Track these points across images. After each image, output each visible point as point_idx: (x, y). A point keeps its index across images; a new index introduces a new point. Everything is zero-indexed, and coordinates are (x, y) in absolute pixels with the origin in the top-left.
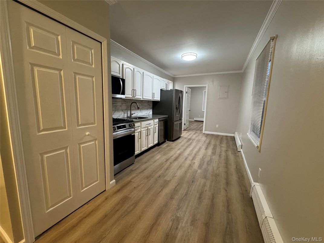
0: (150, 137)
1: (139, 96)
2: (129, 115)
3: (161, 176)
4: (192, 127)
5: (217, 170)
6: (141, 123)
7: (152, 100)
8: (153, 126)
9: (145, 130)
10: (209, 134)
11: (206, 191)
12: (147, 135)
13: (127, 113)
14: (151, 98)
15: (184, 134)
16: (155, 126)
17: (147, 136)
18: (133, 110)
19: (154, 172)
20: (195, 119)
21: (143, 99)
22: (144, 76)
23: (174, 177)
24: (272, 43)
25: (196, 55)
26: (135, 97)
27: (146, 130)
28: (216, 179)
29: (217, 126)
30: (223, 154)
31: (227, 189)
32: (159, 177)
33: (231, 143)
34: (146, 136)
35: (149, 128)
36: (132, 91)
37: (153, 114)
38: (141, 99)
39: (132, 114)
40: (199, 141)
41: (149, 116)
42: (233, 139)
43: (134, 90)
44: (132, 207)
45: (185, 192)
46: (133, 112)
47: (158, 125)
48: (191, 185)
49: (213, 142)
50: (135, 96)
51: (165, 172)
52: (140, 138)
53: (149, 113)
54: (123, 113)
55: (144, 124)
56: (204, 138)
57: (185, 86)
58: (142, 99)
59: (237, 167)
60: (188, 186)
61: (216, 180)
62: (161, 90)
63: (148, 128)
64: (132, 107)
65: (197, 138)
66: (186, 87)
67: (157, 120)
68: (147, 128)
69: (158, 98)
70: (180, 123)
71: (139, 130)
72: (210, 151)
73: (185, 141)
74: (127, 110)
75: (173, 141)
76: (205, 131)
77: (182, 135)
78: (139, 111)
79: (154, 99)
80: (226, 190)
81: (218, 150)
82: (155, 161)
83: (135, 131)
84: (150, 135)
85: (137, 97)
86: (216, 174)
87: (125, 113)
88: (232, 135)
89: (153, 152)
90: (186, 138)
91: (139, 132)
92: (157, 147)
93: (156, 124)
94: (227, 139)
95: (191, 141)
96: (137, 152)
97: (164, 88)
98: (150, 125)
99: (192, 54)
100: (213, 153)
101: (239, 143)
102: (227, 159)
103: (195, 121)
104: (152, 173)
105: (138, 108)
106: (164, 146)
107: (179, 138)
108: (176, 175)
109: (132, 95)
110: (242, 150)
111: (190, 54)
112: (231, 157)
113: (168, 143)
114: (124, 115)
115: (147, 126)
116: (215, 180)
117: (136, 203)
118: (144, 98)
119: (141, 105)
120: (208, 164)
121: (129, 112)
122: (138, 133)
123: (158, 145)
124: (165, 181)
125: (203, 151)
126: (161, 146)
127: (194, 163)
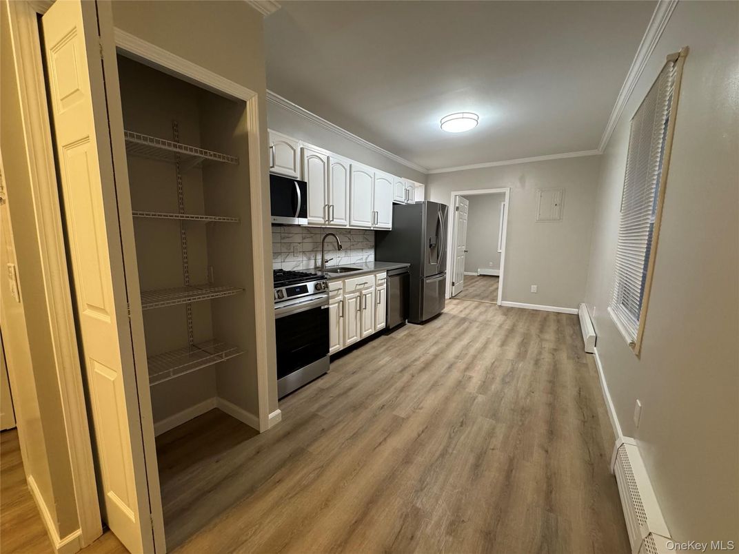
0: (368, 313)
1: (340, 220)
2: (319, 263)
3: (385, 407)
4: (471, 290)
5: (526, 398)
6: (344, 283)
7: (372, 229)
8: (373, 289)
9: (353, 298)
10: (512, 308)
11: (493, 449)
12: (358, 309)
13: (315, 260)
14: (369, 224)
15: (450, 308)
16: (378, 288)
17: (360, 310)
18: (329, 251)
19: (370, 395)
20: (481, 271)
21: (350, 226)
22: (353, 173)
23: (417, 411)
24: (673, 72)
25: (476, 117)
26: (332, 222)
27: (356, 298)
28: (521, 420)
29: (534, 288)
30: (546, 358)
31: (550, 449)
32: (382, 408)
33: (568, 331)
34: (357, 311)
35: (364, 292)
36: (324, 208)
37: (376, 260)
38: (345, 226)
39: (327, 262)
40: (486, 324)
41: (366, 265)
42: (576, 320)
43: (328, 207)
44: (312, 476)
45: (442, 447)
46: (327, 257)
47: (385, 285)
48: (457, 432)
49: (521, 328)
50: (331, 219)
51: (397, 397)
52: (343, 316)
53: (367, 259)
54: (305, 258)
55: (352, 282)
56: (499, 318)
57: (453, 194)
58: (348, 227)
59: (581, 393)
60: (450, 435)
61: (523, 424)
62: (394, 204)
63: (361, 293)
64: (325, 244)
65: (482, 318)
66: (456, 196)
67: (384, 275)
68: (358, 294)
69: (386, 223)
70: (440, 281)
71: (340, 298)
72: (512, 350)
73: (452, 323)
74: (314, 251)
75: (423, 323)
76: (503, 299)
77: (445, 310)
78: (342, 254)
79: (377, 226)
80: (547, 451)
81: (533, 349)
82: (377, 370)
83: (328, 299)
84: (365, 309)
85: (336, 222)
86: (523, 408)
87: (309, 259)
88: (574, 311)
89: (374, 347)
90: (454, 317)
91: (339, 303)
92: (383, 338)
93: (381, 284)
94: (558, 321)
95: (466, 324)
96: (334, 348)
97: (402, 199)
98: (366, 286)
99: (465, 115)
100: (519, 354)
101: (589, 330)
102: (555, 371)
103: (481, 275)
104: (366, 399)
105: (340, 248)
106: (400, 334)
107: (438, 315)
108: (421, 405)
109: (324, 218)
110: (595, 350)
111: (461, 115)
112: (568, 366)
113: (410, 328)
114: (308, 265)
115: (358, 287)
116: (520, 423)
117: (322, 466)
118: (353, 223)
119: (347, 239)
120: (503, 380)
121: (319, 257)
122: (337, 305)
123: (386, 331)
124: (396, 419)
125: (494, 349)
126: (393, 335)
127: (470, 378)
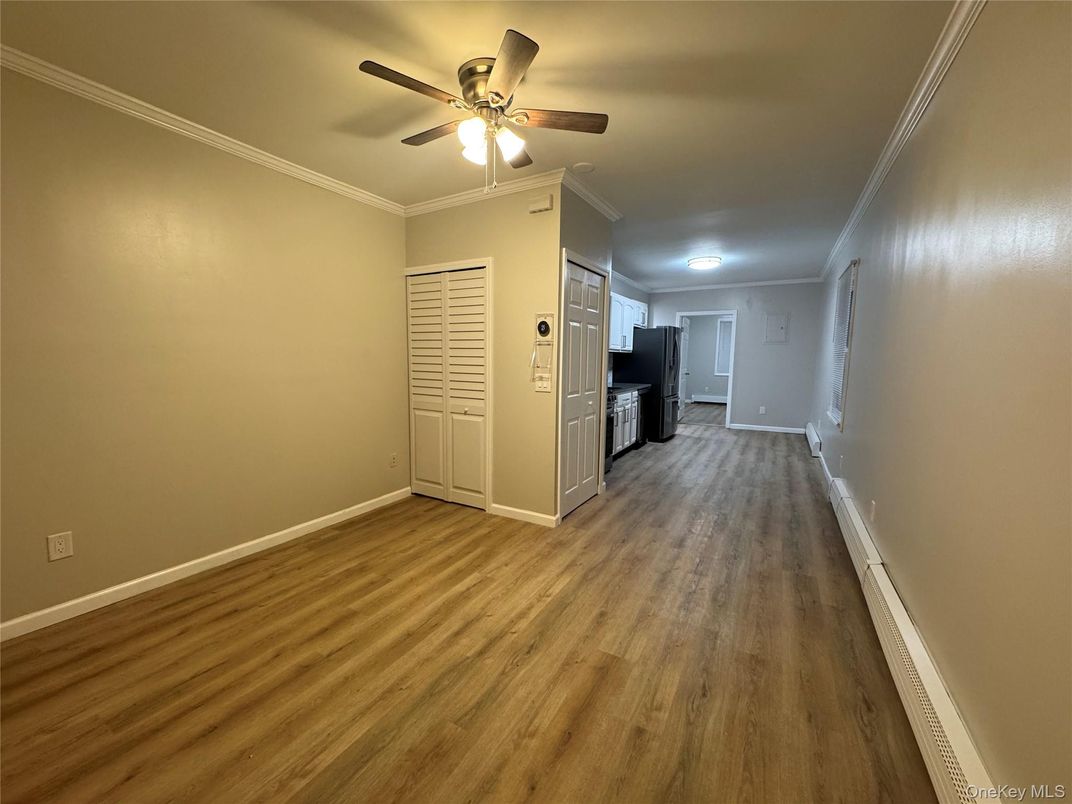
4: (692, 416)
5: (771, 478)
7: (620, 351)
8: (631, 404)
10: (741, 431)
11: (756, 497)
12: (624, 421)
14: (619, 348)
15: (680, 430)
16: (633, 404)
20: (696, 398)
23: (696, 485)
24: (853, 269)
25: (720, 261)
28: (770, 487)
29: (762, 410)
30: (781, 461)
31: (791, 496)
32: (670, 484)
33: (797, 445)
35: (626, 407)
40: (721, 442)
42: (805, 437)
47: (637, 402)
49: (755, 443)
52: (617, 426)
56: (732, 438)
57: (679, 315)
62: (635, 328)
65: (716, 437)
66: (682, 317)
67: (636, 393)
68: (623, 408)
69: (629, 346)
70: (673, 402)
71: (616, 410)
72: (751, 457)
73: (689, 442)
75: (662, 442)
76: (732, 422)
77: (677, 433)
79: (625, 349)
80: (789, 497)
81: (769, 455)
86: (770, 482)
88: (801, 431)
90: (688, 437)
92: (633, 452)
94: (788, 439)
95: (703, 442)
97: (639, 323)
98: (627, 401)
100: (758, 458)
101: (814, 439)
102: (789, 470)
103: (695, 402)
106: (647, 449)
107: (672, 437)
110: (820, 454)
112: (799, 465)
113: (650, 447)
120: (751, 471)
123: (636, 446)
125: (736, 457)
126: (641, 449)
127: (725, 471)
